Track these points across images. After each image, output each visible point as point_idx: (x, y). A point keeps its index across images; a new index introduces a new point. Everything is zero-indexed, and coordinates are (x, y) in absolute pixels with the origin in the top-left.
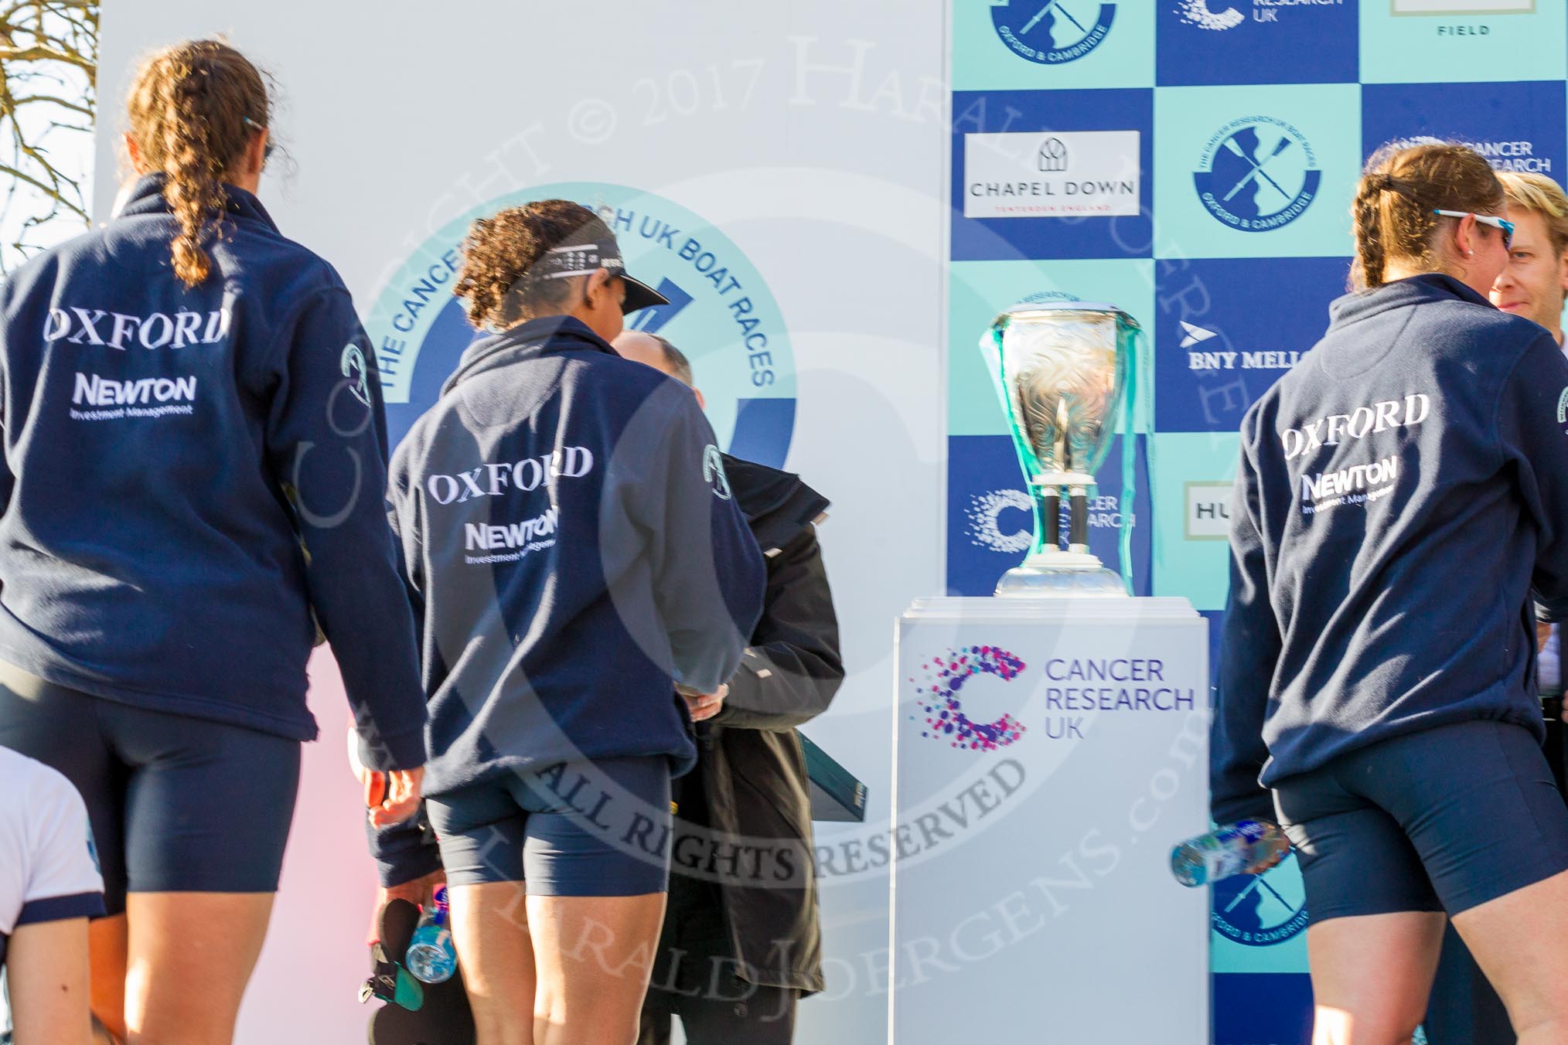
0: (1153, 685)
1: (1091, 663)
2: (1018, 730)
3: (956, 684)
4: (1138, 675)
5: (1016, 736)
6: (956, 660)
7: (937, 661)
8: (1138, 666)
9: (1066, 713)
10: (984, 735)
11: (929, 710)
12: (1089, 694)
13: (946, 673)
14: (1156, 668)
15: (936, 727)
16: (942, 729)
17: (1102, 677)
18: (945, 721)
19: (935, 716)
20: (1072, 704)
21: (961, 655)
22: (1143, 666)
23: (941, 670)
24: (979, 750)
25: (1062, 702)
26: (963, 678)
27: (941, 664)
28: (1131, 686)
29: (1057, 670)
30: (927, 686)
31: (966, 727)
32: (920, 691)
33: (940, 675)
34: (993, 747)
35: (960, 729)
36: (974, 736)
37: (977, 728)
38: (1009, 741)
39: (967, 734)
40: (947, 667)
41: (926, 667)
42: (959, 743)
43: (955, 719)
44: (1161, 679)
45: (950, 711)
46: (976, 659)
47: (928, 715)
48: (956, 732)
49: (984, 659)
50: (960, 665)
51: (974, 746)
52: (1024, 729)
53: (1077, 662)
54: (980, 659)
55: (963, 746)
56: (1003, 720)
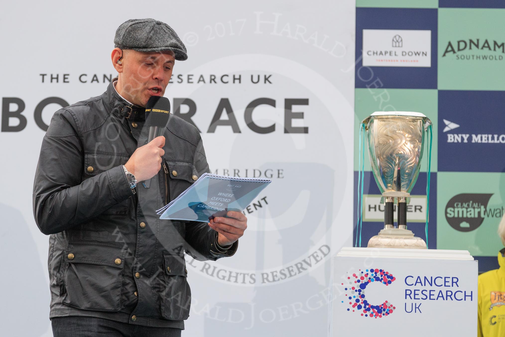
0: (454, 289)
1: (425, 278)
2: (392, 308)
3: (363, 286)
4: (447, 284)
5: (391, 311)
6: (363, 275)
7: (354, 275)
8: (447, 280)
9: (414, 301)
10: (376, 311)
11: (350, 298)
12: (424, 292)
13: (359, 281)
14: (455, 281)
15: (354, 306)
16: (356, 307)
17: (431, 285)
18: (358, 304)
19: (353, 301)
20: (417, 297)
21: (365, 273)
22: (450, 280)
23: (356, 280)
24: (374, 317)
25: (412, 296)
26: (366, 283)
27: (357, 277)
28: (444, 289)
29: (409, 281)
30: (349, 286)
31: (367, 307)
32: (346, 289)
33: (356, 282)
34: (380, 316)
35: (365, 307)
36: (371, 311)
37: (373, 307)
38: (387, 314)
39: (368, 310)
40: (359, 278)
41: (349, 278)
42: (364, 314)
43: (362, 303)
44: (458, 286)
45: (360, 299)
46: (372, 275)
47: (350, 301)
48: (363, 309)
49: (376, 275)
50: (365, 278)
51: (371, 315)
52: (394, 308)
53: (419, 277)
54: (375, 275)
55: (366, 315)
56: (384, 303)
